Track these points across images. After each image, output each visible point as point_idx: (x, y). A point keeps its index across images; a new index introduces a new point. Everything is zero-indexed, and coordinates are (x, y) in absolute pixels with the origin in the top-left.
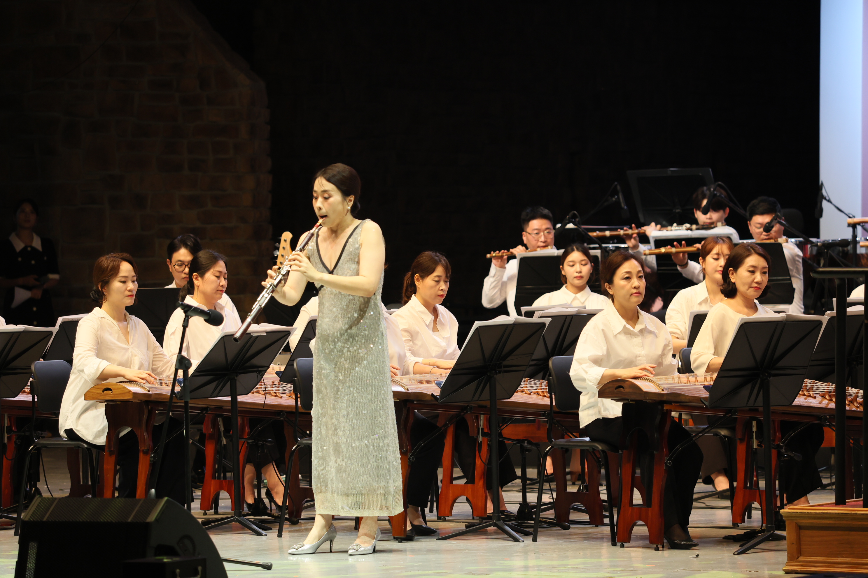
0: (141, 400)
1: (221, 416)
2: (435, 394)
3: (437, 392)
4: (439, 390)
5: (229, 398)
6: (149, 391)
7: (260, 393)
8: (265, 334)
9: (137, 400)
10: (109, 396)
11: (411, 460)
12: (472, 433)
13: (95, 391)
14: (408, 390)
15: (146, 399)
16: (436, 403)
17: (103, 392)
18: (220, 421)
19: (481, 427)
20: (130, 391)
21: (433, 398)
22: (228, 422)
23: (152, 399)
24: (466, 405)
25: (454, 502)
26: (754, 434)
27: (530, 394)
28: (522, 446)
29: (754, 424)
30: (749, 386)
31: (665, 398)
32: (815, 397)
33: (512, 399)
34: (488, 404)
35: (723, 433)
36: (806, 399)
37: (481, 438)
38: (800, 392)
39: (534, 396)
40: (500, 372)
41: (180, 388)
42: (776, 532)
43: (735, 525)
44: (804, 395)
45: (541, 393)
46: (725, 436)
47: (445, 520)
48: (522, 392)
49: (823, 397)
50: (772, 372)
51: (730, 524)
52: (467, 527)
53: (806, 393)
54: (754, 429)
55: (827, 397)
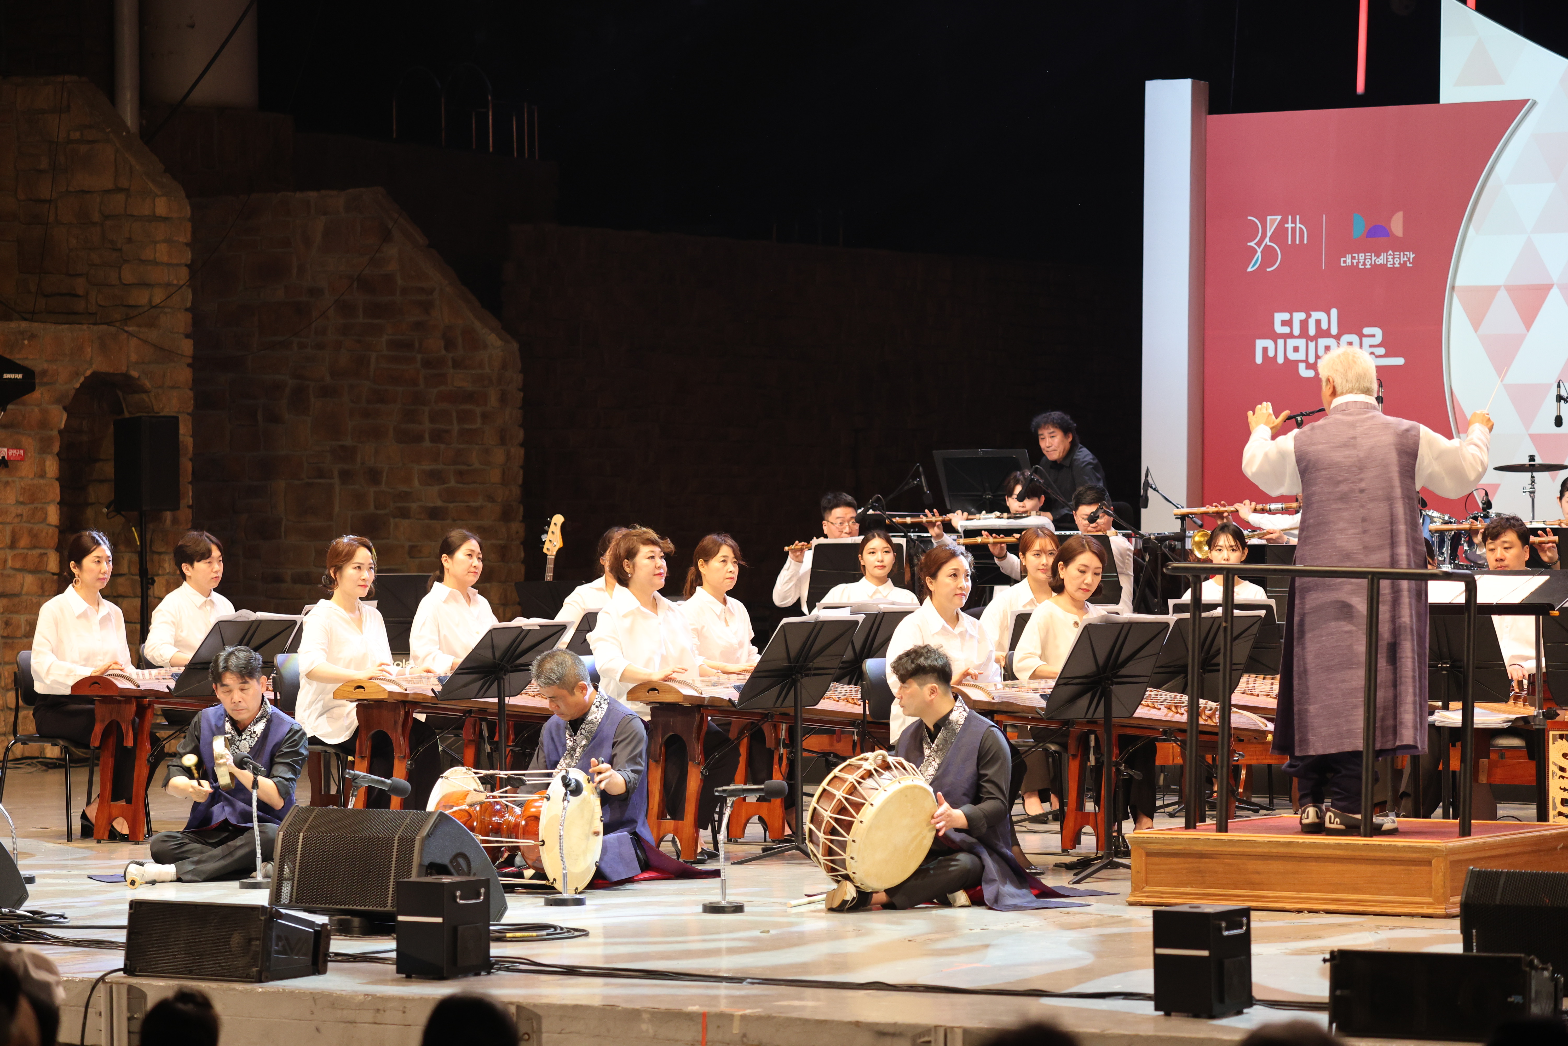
0: (397, 700)
2: (733, 699)
3: (735, 696)
4: (738, 695)
6: (406, 690)
8: (539, 628)
9: (392, 701)
10: (361, 694)
15: (403, 699)
16: (734, 709)
19: (783, 738)
20: (385, 690)
21: (730, 704)
23: (410, 699)
24: (767, 712)
25: (747, 822)
26: (1092, 749)
27: (838, 701)
28: (827, 760)
29: (1092, 737)
30: (1089, 695)
31: (995, 708)
32: (1160, 709)
33: (819, 706)
34: (792, 712)
35: (1053, 747)
36: (1149, 710)
37: (782, 750)
38: (1143, 702)
39: (842, 703)
40: (807, 675)
41: (441, 688)
42: (1115, 860)
43: (1065, 851)
44: (1148, 706)
45: (850, 700)
46: (1055, 752)
47: (736, 842)
48: (829, 698)
49: (1169, 708)
50: (1115, 680)
51: (1060, 850)
52: (764, 850)
53: (1150, 704)
54: (1092, 744)
55: (1173, 709)
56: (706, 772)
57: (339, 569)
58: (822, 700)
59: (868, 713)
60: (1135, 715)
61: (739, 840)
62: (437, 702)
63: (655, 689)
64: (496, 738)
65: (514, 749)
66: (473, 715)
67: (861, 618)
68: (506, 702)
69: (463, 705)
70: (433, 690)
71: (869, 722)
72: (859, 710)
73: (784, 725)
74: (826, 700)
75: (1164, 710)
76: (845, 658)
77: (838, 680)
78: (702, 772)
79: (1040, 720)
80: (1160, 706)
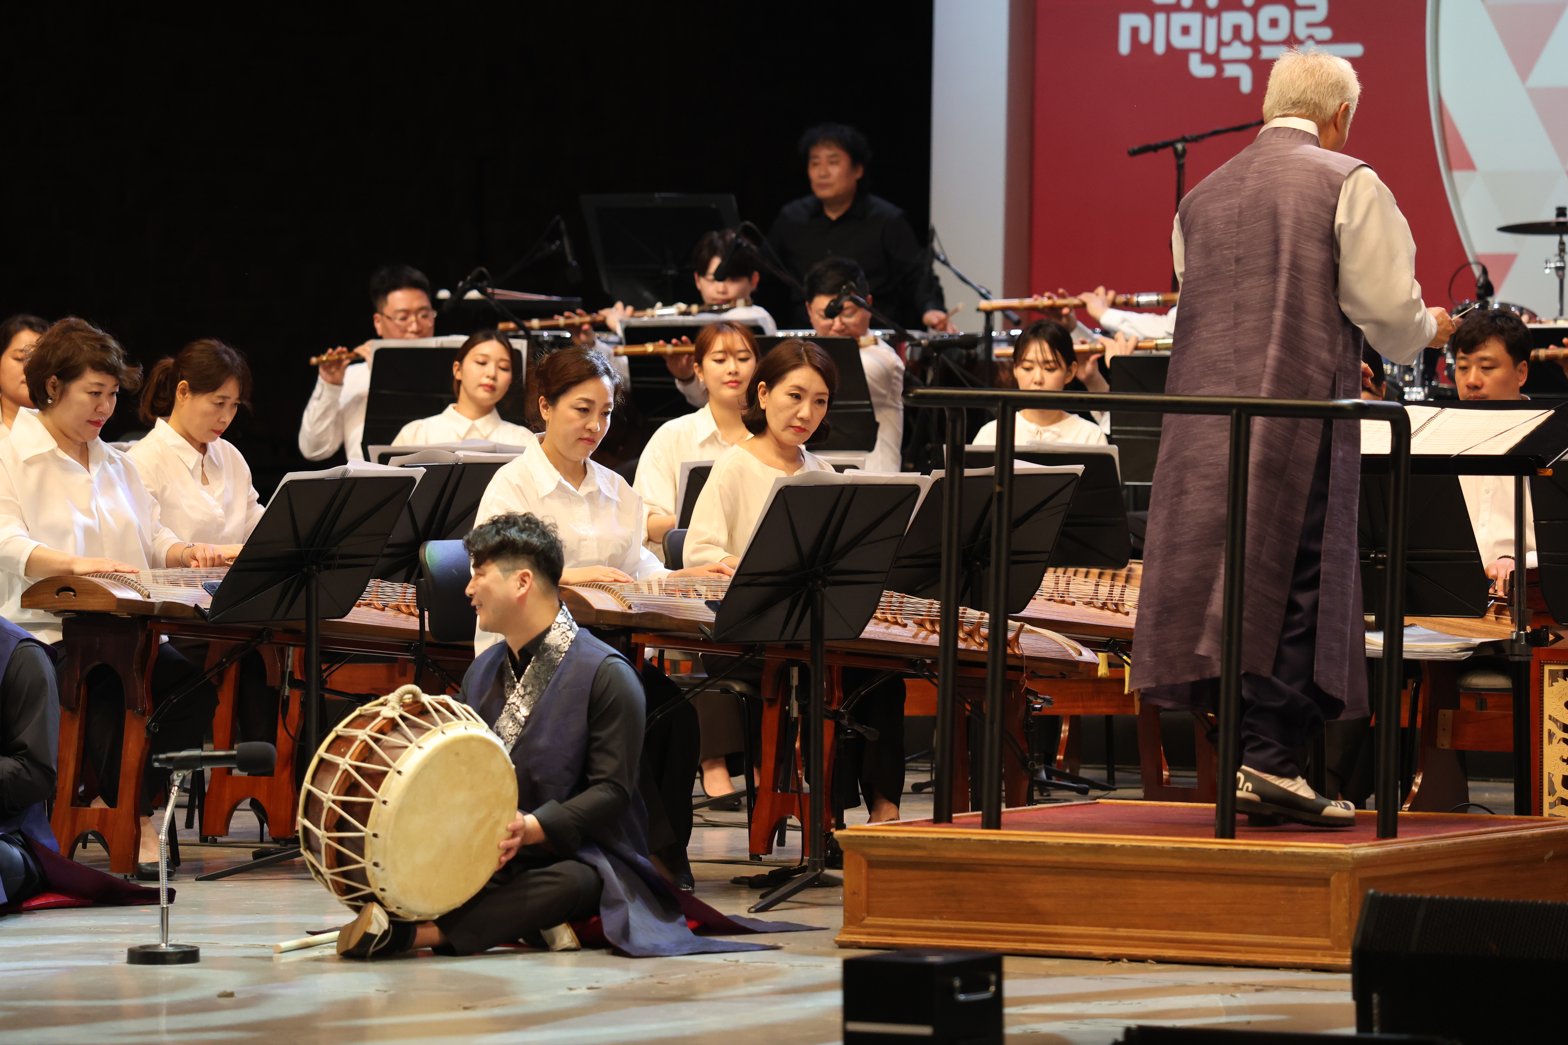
2: (203, 606)
3: (206, 601)
4: (210, 599)
14: (149, 597)
16: (204, 621)
25: (233, 808)
26: (794, 691)
27: (383, 610)
29: (795, 672)
30: (786, 603)
31: (633, 623)
32: (905, 626)
33: (350, 618)
34: (302, 626)
35: (737, 688)
36: (887, 628)
38: (878, 614)
39: (390, 613)
40: (328, 567)
42: (828, 872)
43: (755, 858)
44: (886, 620)
45: (403, 608)
46: (741, 694)
47: (214, 843)
48: (369, 605)
49: (921, 624)
50: (831, 578)
51: (746, 856)
52: (259, 856)
53: (889, 617)
54: (795, 682)
55: (928, 626)
56: (156, 724)
58: (354, 608)
59: (427, 629)
60: (864, 635)
61: (219, 839)
63: (70, 589)
67: (419, 473)
71: (429, 644)
72: (413, 624)
73: (291, 648)
74: (364, 609)
75: (912, 628)
76: (393, 539)
78: (149, 724)
79: (707, 642)
80: (905, 621)
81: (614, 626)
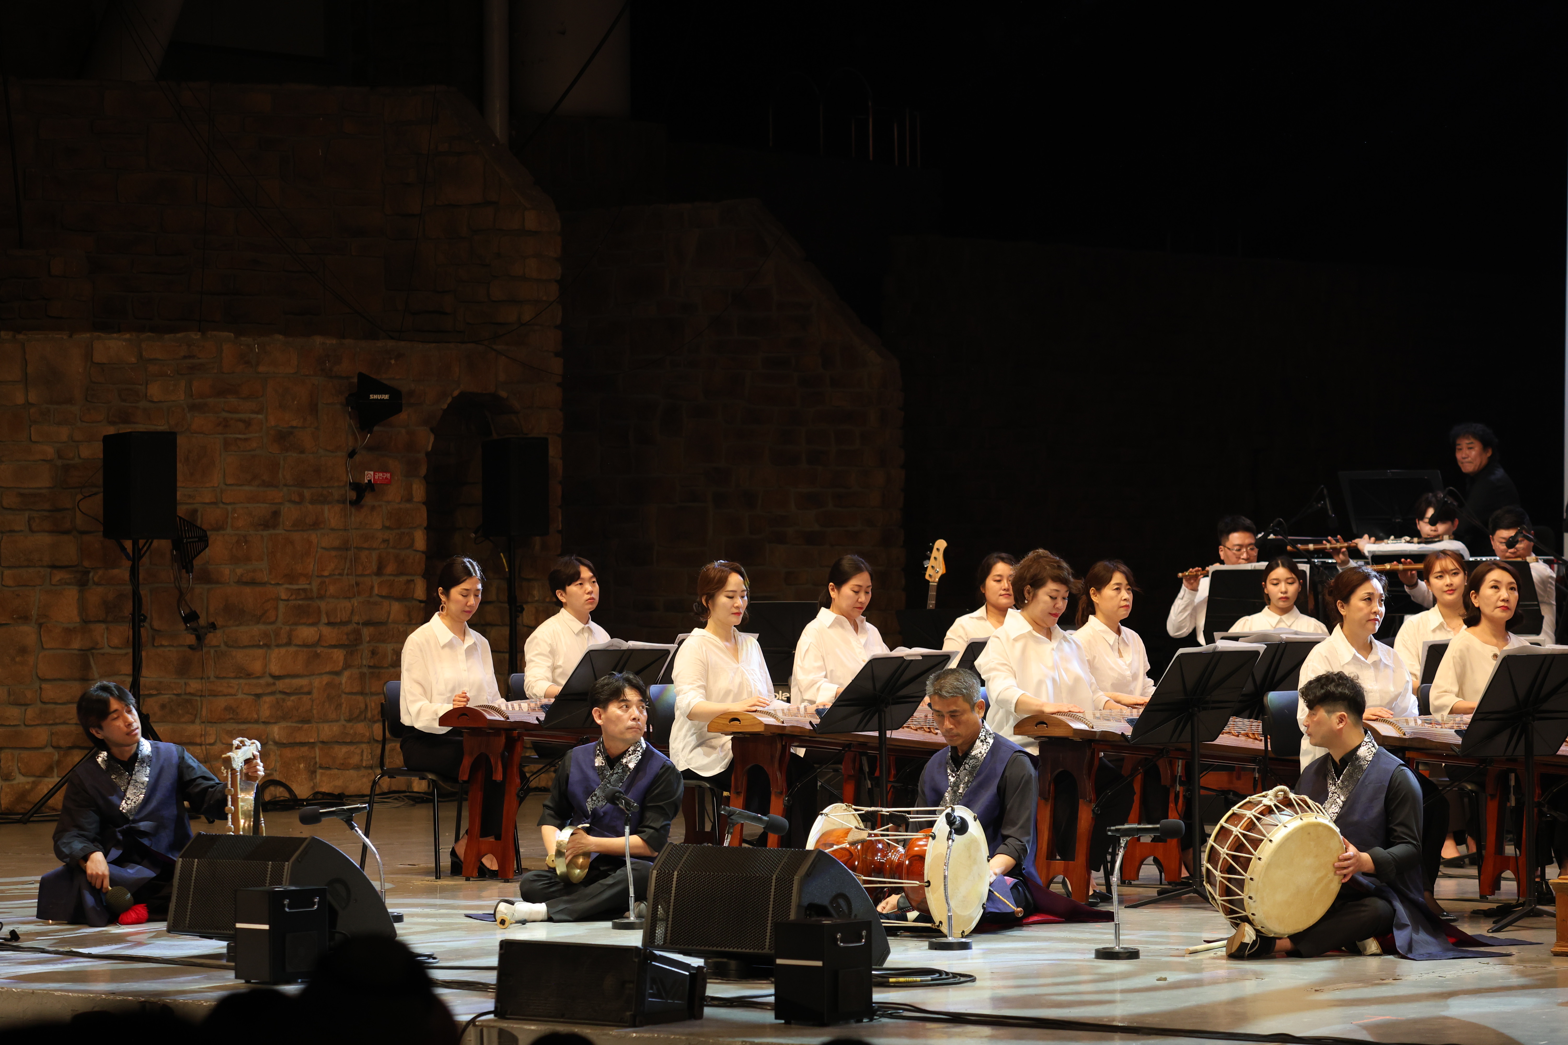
0: (774, 733)
1: (866, 754)
2: (1126, 734)
3: (1128, 731)
4: (1131, 729)
5: (876, 734)
6: (783, 723)
7: (911, 729)
8: (921, 658)
9: (769, 734)
10: (736, 727)
11: (1096, 811)
12: (1165, 780)
13: (719, 721)
14: (1093, 728)
15: (780, 732)
16: (1127, 744)
17: (730, 722)
18: (864, 760)
19: (1179, 774)
20: (761, 722)
21: (1122, 739)
22: (872, 761)
23: (787, 731)
24: (1162, 747)
25: (1141, 863)
26: (1512, 789)
27: (1238, 736)
28: (1226, 798)
29: (1512, 776)
30: (1508, 732)
31: (1407, 744)
33: (1218, 742)
34: (1188, 747)
37: (1178, 788)
39: (1243, 738)
40: (1204, 709)
41: (819, 720)
42: (1538, 907)
43: (1483, 898)
45: (1251, 735)
46: (1472, 791)
47: (1130, 885)
48: (1228, 733)
50: (1538, 716)
51: (1477, 896)
52: (1159, 893)
54: (1513, 783)
56: (1098, 810)
57: (711, 597)
58: (1221, 735)
59: (1269, 749)
60: (1559, 753)
61: (1133, 882)
62: (815, 735)
63: (1044, 723)
64: (877, 774)
65: (896, 785)
66: (852, 749)
67: (1260, 648)
68: (888, 735)
69: (842, 739)
70: (811, 723)
71: (1271, 759)
72: (1260, 745)
73: (1180, 761)
74: (1225, 735)
76: (1245, 690)
77: (1238, 714)
78: (1093, 811)
79: (1455, 757)
81: (1395, 746)
